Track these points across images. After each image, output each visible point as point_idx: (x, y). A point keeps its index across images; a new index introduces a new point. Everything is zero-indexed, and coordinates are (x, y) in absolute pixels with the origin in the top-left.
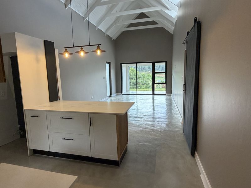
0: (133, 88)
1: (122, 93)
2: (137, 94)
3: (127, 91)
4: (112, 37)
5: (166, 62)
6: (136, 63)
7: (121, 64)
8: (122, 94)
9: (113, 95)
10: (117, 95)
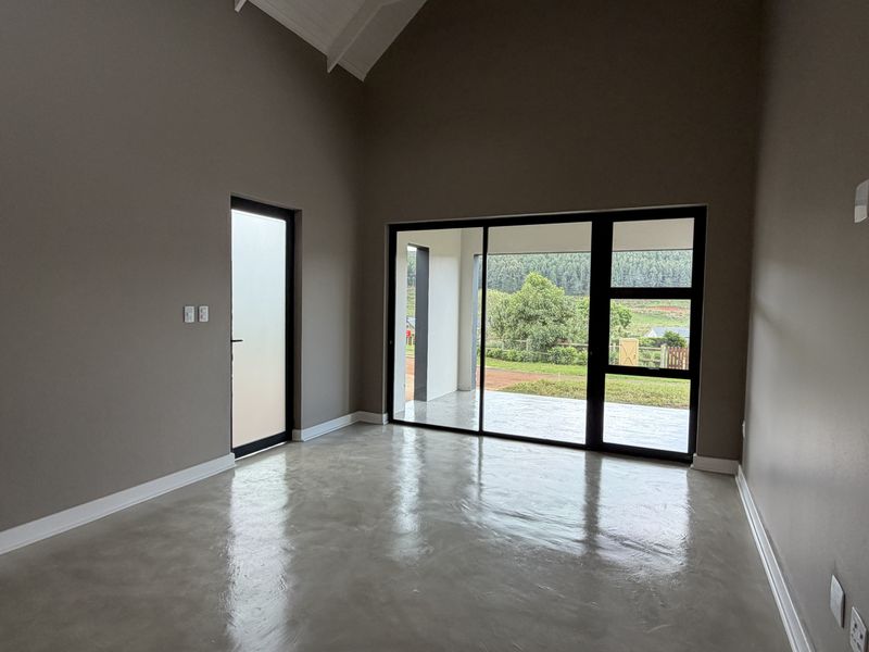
0: (536, 361)
1: (390, 410)
2: (481, 433)
3: (459, 390)
4: (323, 49)
5: (699, 215)
6: (486, 224)
7: (394, 230)
8: (391, 421)
9: (306, 434)
10: (359, 425)
